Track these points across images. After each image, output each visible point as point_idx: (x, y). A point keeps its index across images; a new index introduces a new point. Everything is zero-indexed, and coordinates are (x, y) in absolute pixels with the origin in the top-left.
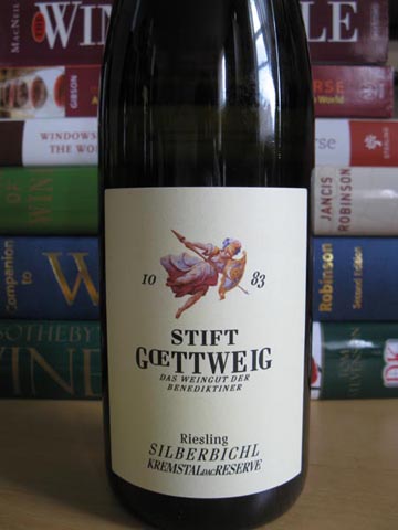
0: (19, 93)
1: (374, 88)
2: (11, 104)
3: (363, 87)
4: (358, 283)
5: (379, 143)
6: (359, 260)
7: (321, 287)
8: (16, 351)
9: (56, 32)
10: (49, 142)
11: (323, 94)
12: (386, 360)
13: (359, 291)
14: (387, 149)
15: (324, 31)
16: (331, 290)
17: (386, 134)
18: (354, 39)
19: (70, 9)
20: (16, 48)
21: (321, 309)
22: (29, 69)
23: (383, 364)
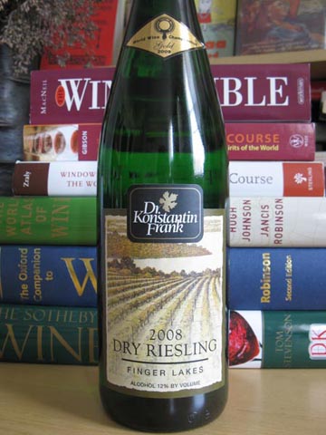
0: (46, 143)
1: (300, 139)
2: (40, 150)
3: (293, 139)
4: (289, 281)
5: (305, 179)
6: (289, 265)
7: (262, 285)
8: (40, 328)
9: (73, 100)
10: (67, 178)
11: (264, 144)
12: (311, 339)
13: (289, 287)
14: (310, 183)
15: (264, 98)
16: (269, 287)
17: (310, 172)
18: (286, 103)
19: (82, 83)
20: (44, 111)
21: (262, 301)
22: (54, 126)
23: (309, 342)
